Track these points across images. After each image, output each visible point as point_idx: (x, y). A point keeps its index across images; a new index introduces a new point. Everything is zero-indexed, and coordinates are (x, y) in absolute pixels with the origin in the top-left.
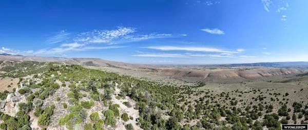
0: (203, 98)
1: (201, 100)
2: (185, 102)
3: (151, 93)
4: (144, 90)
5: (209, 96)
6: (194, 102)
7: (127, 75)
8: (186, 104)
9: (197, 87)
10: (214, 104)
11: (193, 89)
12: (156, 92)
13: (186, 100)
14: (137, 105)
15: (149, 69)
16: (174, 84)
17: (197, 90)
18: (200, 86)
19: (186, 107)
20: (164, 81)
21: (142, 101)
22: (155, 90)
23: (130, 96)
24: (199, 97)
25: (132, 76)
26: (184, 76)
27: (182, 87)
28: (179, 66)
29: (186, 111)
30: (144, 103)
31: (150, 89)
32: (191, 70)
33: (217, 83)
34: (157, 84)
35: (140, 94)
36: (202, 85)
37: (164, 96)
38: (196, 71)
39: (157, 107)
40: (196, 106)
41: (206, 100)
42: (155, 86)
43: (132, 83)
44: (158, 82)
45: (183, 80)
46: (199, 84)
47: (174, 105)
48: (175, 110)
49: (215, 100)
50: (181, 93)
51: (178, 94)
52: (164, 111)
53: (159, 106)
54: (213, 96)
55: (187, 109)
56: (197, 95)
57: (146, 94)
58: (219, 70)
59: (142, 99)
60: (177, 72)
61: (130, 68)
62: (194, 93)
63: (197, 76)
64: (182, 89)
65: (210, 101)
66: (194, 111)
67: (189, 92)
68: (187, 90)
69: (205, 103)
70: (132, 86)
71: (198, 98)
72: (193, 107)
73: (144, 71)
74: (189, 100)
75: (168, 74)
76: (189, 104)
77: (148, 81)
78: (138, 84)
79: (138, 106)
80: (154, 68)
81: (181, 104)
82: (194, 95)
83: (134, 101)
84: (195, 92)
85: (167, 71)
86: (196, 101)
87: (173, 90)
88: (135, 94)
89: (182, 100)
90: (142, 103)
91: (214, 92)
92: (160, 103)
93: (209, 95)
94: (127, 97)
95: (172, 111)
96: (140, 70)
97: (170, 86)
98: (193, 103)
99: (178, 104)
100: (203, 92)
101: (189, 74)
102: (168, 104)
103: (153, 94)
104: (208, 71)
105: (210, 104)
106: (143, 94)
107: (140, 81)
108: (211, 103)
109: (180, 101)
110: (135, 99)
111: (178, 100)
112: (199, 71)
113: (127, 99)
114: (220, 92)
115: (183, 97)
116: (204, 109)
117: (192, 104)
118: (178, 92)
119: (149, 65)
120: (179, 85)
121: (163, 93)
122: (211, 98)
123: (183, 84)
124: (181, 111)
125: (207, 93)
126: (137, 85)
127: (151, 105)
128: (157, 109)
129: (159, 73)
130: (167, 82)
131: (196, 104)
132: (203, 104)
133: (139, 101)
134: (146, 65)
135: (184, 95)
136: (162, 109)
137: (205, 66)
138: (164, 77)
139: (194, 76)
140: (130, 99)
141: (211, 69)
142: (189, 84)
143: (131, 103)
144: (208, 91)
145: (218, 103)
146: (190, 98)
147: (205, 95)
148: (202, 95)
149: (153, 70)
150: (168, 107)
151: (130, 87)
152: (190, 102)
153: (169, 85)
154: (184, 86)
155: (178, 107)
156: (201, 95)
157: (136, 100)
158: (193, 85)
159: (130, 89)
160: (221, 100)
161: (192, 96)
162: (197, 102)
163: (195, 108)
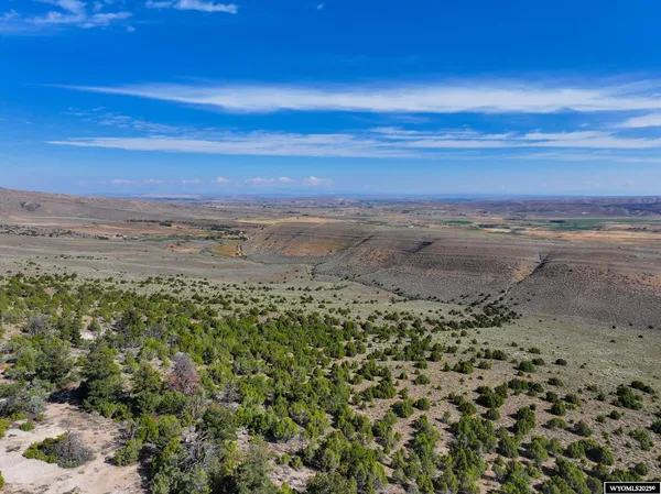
0: (500, 391)
1: (483, 401)
2: (396, 399)
3: (208, 357)
4: (166, 346)
5: (533, 388)
6: (445, 407)
7: (47, 268)
8: (398, 411)
9: (468, 324)
10: (566, 440)
11: (440, 338)
12: (235, 354)
13: (403, 394)
14: (124, 438)
15: (192, 224)
16: (337, 305)
17: (465, 344)
18: (481, 322)
19: (402, 429)
20: (279, 290)
21: (159, 410)
22: (233, 342)
23: (80, 398)
24: (475, 385)
25: (85, 274)
26: (389, 262)
27: (379, 323)
28: (366, 203)
29: (400, 445)
30: (169, 421)
31: (203, 341)
32: (433, 229)
33: (601, 316)
34: (244, 309)
35: (145, 374)
36: (495, 315)
37: (280, 373)
38: (461, 236)
39: (242, 433)
40: (454, 429)
41: (513, 403)
42: (229, 322)
43: (87, 320)
44: (247, 295)
45: (390, 281)
46: (478, 311)
47: (336, 415)
48: (340, 442)
49: (571, 416)
50: (376, 355)
51: (358, 358)
52: (281, 449)
53: (254, 426)
54: (560, 393)
55: (406, 438)
56: (461, 368)
57: (179, 370)
58: (619, 235)
59: (158, 399)
60: (352, 240)
61: (66, 225)
62: (445, 357)
63: (472, 263)
64: (382, 335)
65: (542, 416)
66: (442, 450)
67: (420, 353)
68: (405, 342)
69: (511, 423)
70: (87, 336)
71: (468, 387)
72: (440, 429)
73: (159, 240)
74: (415, 393)
75: (303, 250)
76: (417, 414)
77: (187, 294)
78: (130, 318)
79: (136, 445)
80: (221, 219)
81: (373, 413)
82: (446, 369)
83: (107, 422)
84: (451, 350)
85: (298, 234)
86: (454, 400)
87: (332, 335)
88: (112, 382)
89: (381, 392)
90: (156, 421)
91: (571, 370)
92: (261, 409)
93: (535, 378)
94: (53, 410)
95: (324, 446)
96: (137, 233)
97: (313, 317)
98: (438, 414)
99: (354, 411)
100: (499, 356)
101: (420, 252)
102: (300, 408)
103: (222, 364)
104: (539, 237)
105: (538, 432)
106: (161, 369)
107: (138, 302)
108: (549, 425)
109: (365, 395)
110: (114, 408)
111: (359, 388)
112: (482, 235)
113: (56, 421)
114: (614, 376)
115: (385, 375)
116: (501, 451)
117: (431, 416)
118: (360, 350)
119: (194, 204)
120: (361, 313)
121: (276, 356)
122: (549, 398)
123: (385, 306)
124: (374, 445)
125: (522, 368)
126: (120, 327)
127: (212, 426)
128: (241, 443)
129: (253, 247)
130: (297, 294)
131: (455, 417)
132: (495, 425)
133: (136, 412)
134: (172, 203)
135: (389, 362)
136: (271, 436)
137: (521, 209)
138: (281, 269)
139: (450, 265)
140: (77, 417)
141: (562, 225)
142: (419, 309)
143: (88, 435)
144: (528, 358)
145: (596, 439)
146: (421, 381)
147: (511, 375)
148: (495, 376)
149: (218, 230)
150: (304, 424)
151: (76, 341)
152: (420, 405)
153: (311, 308)
154: (392, 318)
155: (358, 424)
156: (486, 373)
157: (117, 415)
158: (443, 311)
159: (75, 354)
160: (616, 424)
161: (432, 370)
162: (463, 408)
163: (448, 437)
